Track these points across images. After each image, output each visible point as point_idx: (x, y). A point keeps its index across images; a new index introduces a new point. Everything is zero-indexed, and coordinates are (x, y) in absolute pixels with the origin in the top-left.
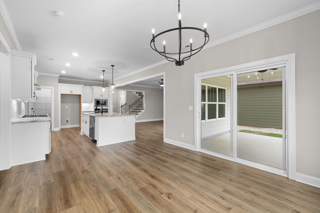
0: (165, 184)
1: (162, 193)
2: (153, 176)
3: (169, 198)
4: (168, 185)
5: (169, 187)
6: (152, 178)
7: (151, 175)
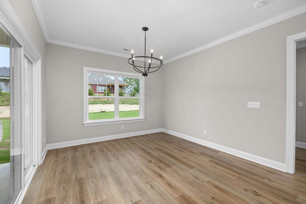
0: (150, 169)
1: (155, 163)
2: (161, 177)
3: (151, 161)
4: (148, 168)
5: (147, 166)
6: (161, 175)
7: (162, 178)
